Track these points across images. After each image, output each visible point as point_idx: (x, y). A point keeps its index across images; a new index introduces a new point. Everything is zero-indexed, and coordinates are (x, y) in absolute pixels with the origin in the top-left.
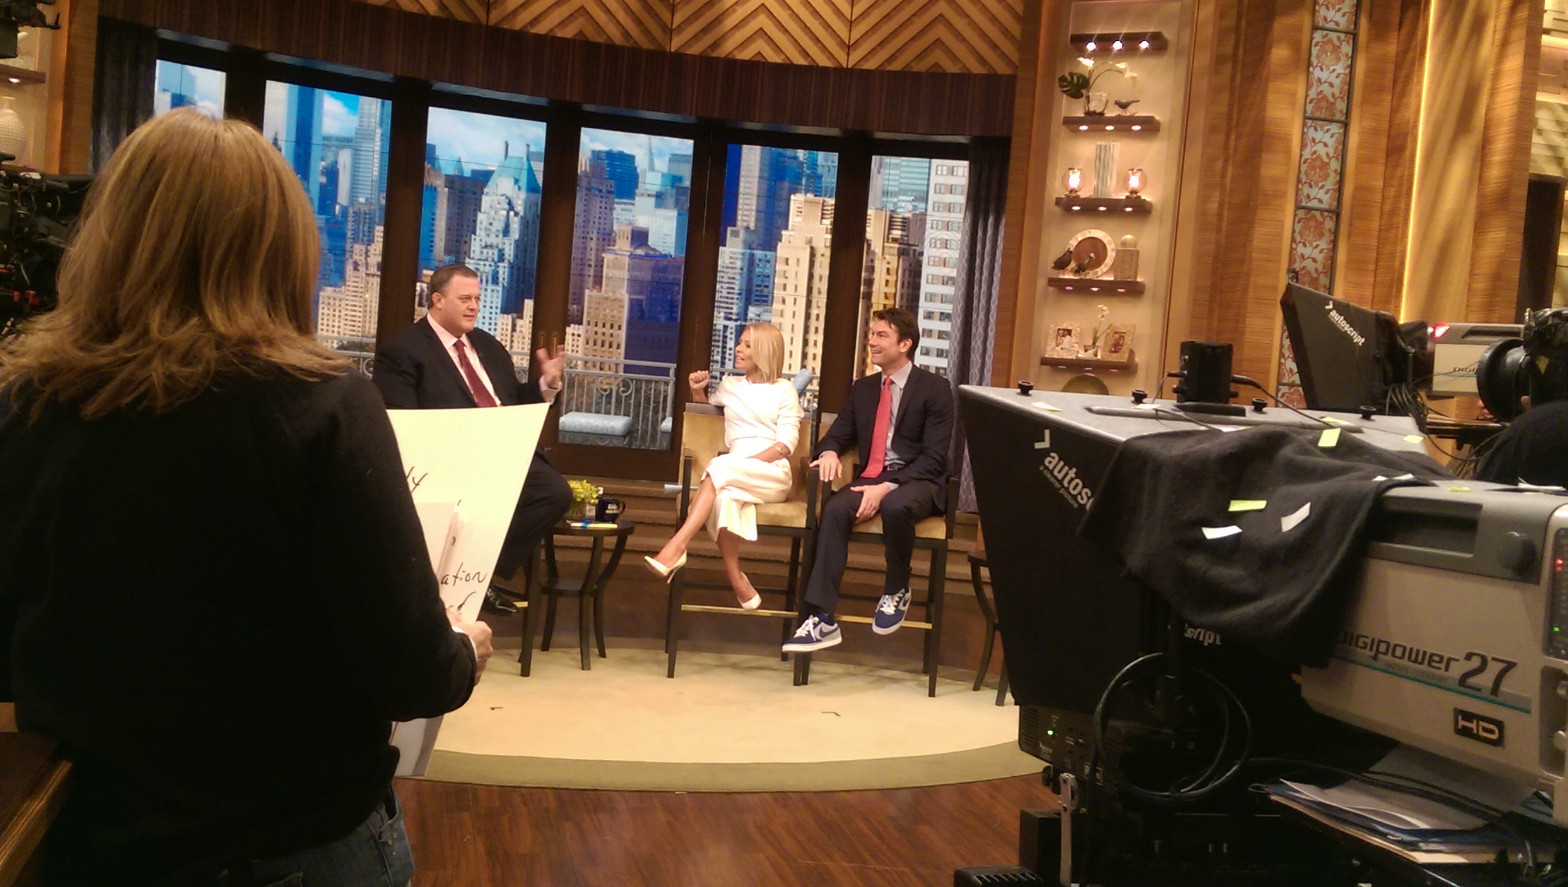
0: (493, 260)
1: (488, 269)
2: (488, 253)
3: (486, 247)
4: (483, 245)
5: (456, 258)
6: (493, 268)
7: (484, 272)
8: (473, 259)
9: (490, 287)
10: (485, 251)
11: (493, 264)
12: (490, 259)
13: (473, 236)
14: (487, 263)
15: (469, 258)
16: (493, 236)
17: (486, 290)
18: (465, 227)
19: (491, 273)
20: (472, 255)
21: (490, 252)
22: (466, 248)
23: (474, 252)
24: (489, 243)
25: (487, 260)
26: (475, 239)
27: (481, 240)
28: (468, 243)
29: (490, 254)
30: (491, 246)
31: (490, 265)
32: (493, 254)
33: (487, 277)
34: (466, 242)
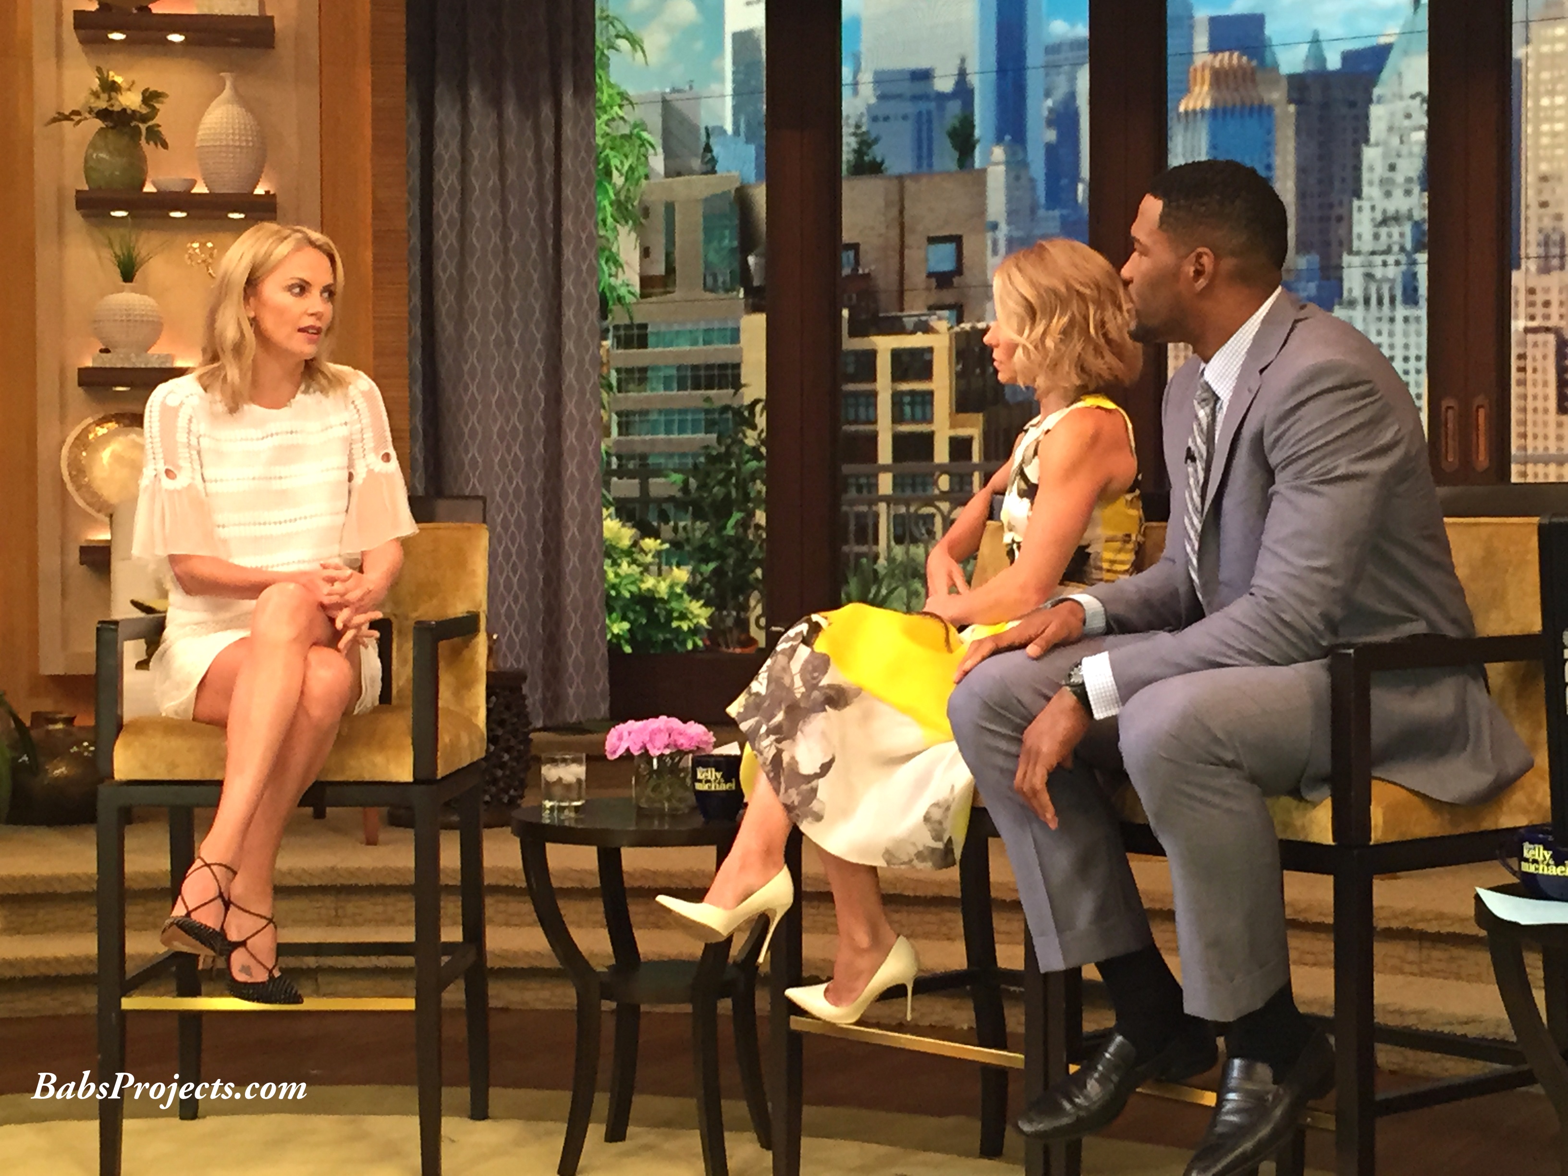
0: (1402, 249)
1: (1392, 272)
2: (1390, 236)
3: (1384, 222)
4: (1379, 217)
5: (1323, 258)
6: (1403, 268)
7: (1386, 279)
8: (1358, 253)
9: (1401, 312)
10: (1383, 231)
11: (1403, 258)
12: (1396, 248)
13: (1356, 203)
14: (1391, 259)
15: (1351, 252)
16: (1398, 193)
17: (1392, 320)
18: (1337, 184)
19: (1399, 280)
20: (1356, 245)
21: (1395, 230)
22: (1342, 232)
23: (1360, 237)
24: (1391, 210)
25: (1388, 251)
26: (1360, 209)
27: (1373, 208)
28: (1345, 220)
29: (1396, 237)
30: (1396, 218)
31: (1397, 263)
32: (1402, 235)
33: (1391, 289)
34: (1340, 219)
